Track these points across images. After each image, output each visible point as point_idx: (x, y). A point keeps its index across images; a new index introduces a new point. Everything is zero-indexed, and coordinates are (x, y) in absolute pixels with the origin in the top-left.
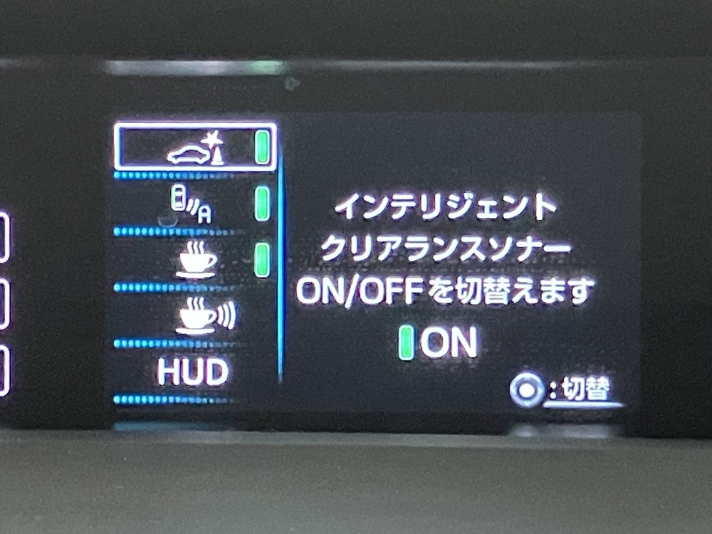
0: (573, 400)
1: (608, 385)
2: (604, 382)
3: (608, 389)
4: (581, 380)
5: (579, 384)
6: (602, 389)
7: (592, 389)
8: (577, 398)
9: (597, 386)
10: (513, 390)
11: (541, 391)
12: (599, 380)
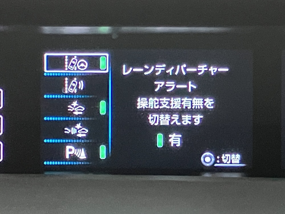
0: (226, 163)
1: (240, 157)
2: (238, 156)
3: (240, 159)
4: (229, 155)
5: (229, 157)
6: (238, 159)
7: (233, 159)
8: (228, 163)
9: (235, 158)
10: (202, 159)
11: (213, 160)
12: (236, 155)
